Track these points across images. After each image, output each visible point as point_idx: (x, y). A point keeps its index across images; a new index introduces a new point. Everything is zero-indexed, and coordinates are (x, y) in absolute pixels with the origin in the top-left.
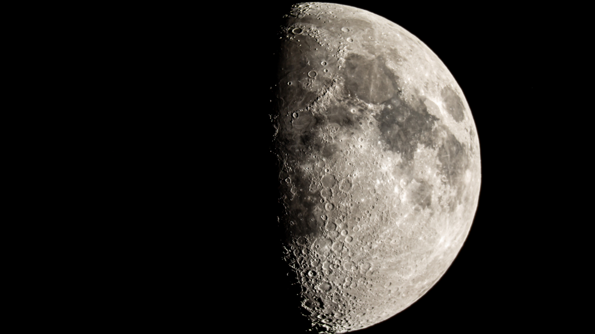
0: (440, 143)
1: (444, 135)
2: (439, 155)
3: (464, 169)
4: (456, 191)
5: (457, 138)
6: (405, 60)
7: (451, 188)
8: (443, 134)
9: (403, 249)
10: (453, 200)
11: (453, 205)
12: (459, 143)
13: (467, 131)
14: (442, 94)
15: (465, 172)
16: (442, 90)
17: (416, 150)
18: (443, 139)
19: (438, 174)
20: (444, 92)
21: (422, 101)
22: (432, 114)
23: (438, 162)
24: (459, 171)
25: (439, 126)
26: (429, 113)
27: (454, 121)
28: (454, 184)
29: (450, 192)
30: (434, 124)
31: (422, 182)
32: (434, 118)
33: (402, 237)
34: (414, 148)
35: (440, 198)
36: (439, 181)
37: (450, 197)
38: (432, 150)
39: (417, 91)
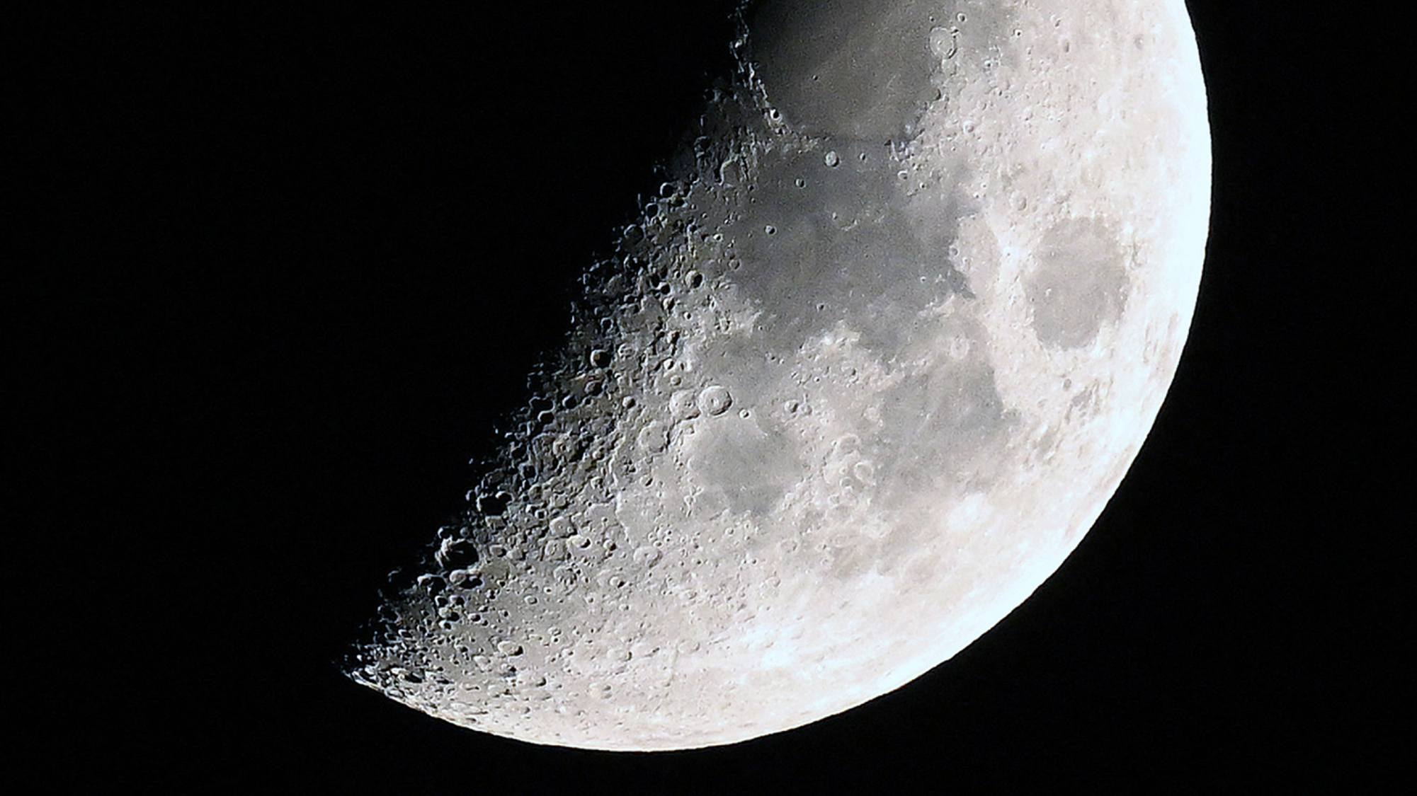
0: (922, 363)
1: (956, 350)
2: (892, 397)
3: (962, 486)
4: (886, 528)
5: (999, 387)
6: (1013, 61)
7: (871, 511)
8: (953, 346)
9: (601, 582)
10: (861, 550)
11: (855, 563)
12: (999, 404)
13: (1067, 385)
14: (1053, 233)
15: (961, 495)
16: (1065, 222)
17: (821, 336)
18: (942, 359)
19: (848, 447)
20: (1069, 231)
21: (954, 210)
22: (961, 268)
23: (872, 413)
24: (939, 482)
25: (956, 315)
26: (952, 258)
27: (1032, 334)
28: (891, 504)
29: (862, 521)
30: (942, 302)
31: (779, 436)
32: (958, 283)
33: (613, 547)
34: (816, 324)
35: (812, 517)
36: (836, 467)
37: (853, 535)
38: (875, 368)
39: (963, 171)
